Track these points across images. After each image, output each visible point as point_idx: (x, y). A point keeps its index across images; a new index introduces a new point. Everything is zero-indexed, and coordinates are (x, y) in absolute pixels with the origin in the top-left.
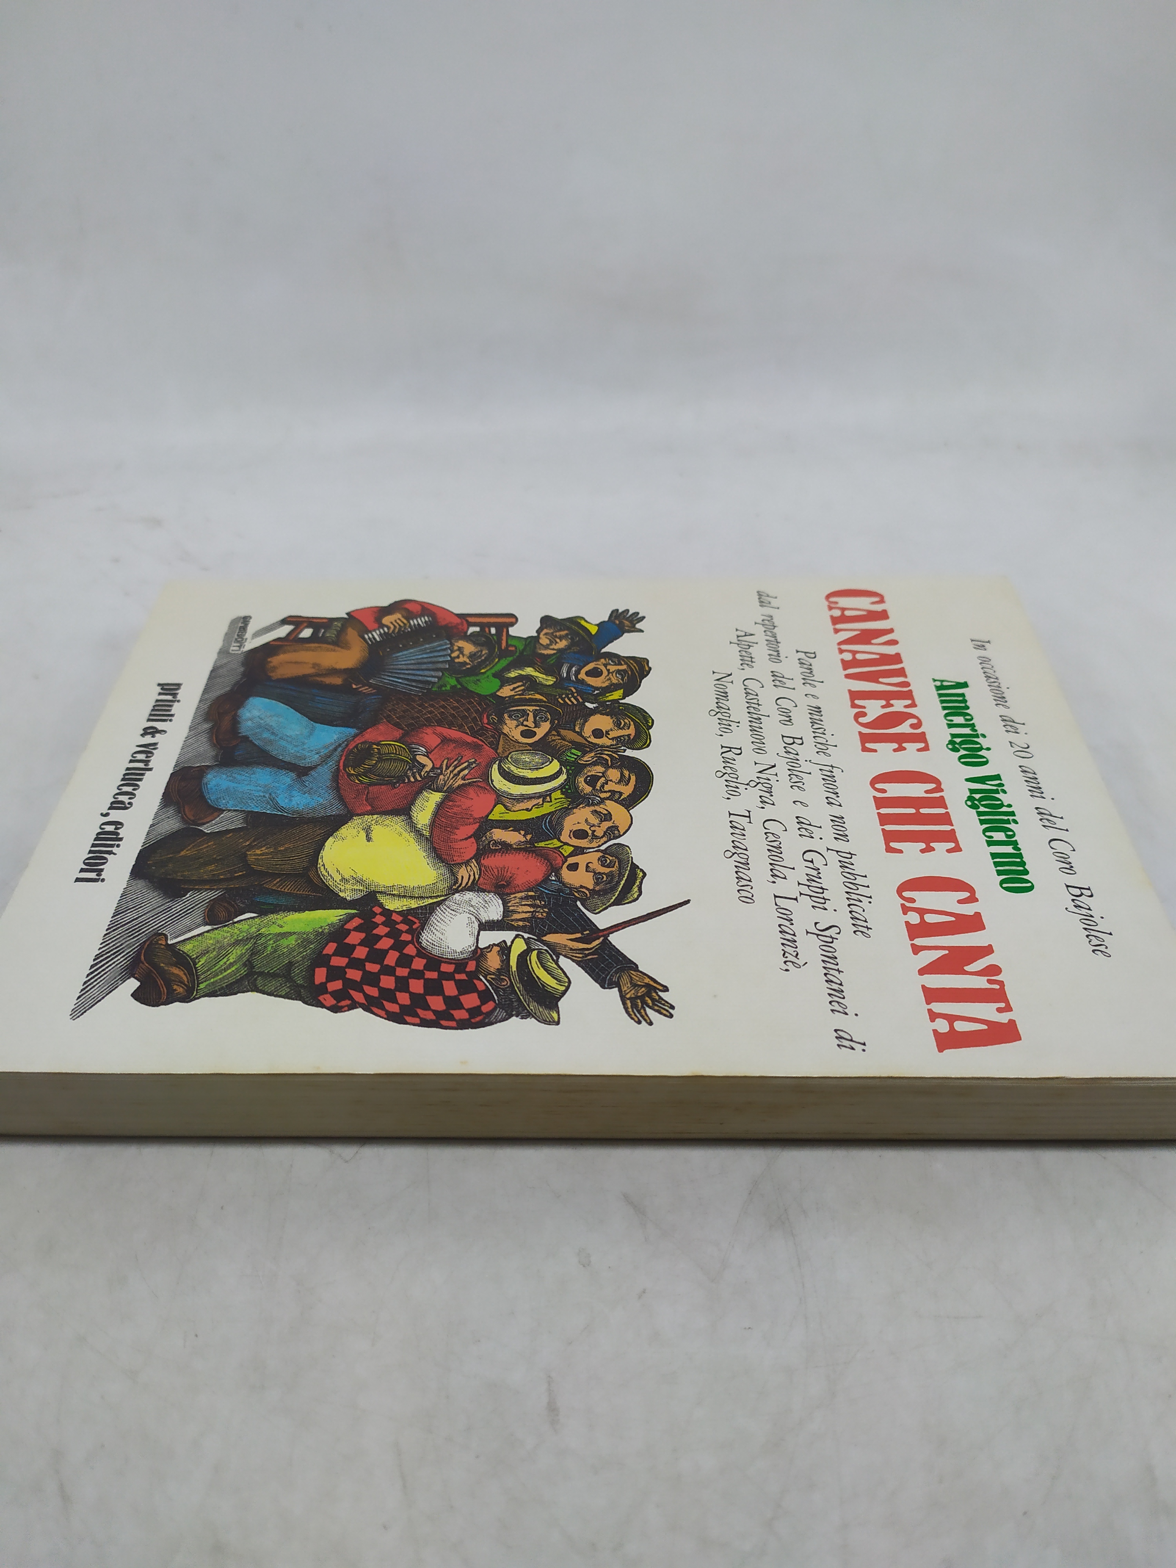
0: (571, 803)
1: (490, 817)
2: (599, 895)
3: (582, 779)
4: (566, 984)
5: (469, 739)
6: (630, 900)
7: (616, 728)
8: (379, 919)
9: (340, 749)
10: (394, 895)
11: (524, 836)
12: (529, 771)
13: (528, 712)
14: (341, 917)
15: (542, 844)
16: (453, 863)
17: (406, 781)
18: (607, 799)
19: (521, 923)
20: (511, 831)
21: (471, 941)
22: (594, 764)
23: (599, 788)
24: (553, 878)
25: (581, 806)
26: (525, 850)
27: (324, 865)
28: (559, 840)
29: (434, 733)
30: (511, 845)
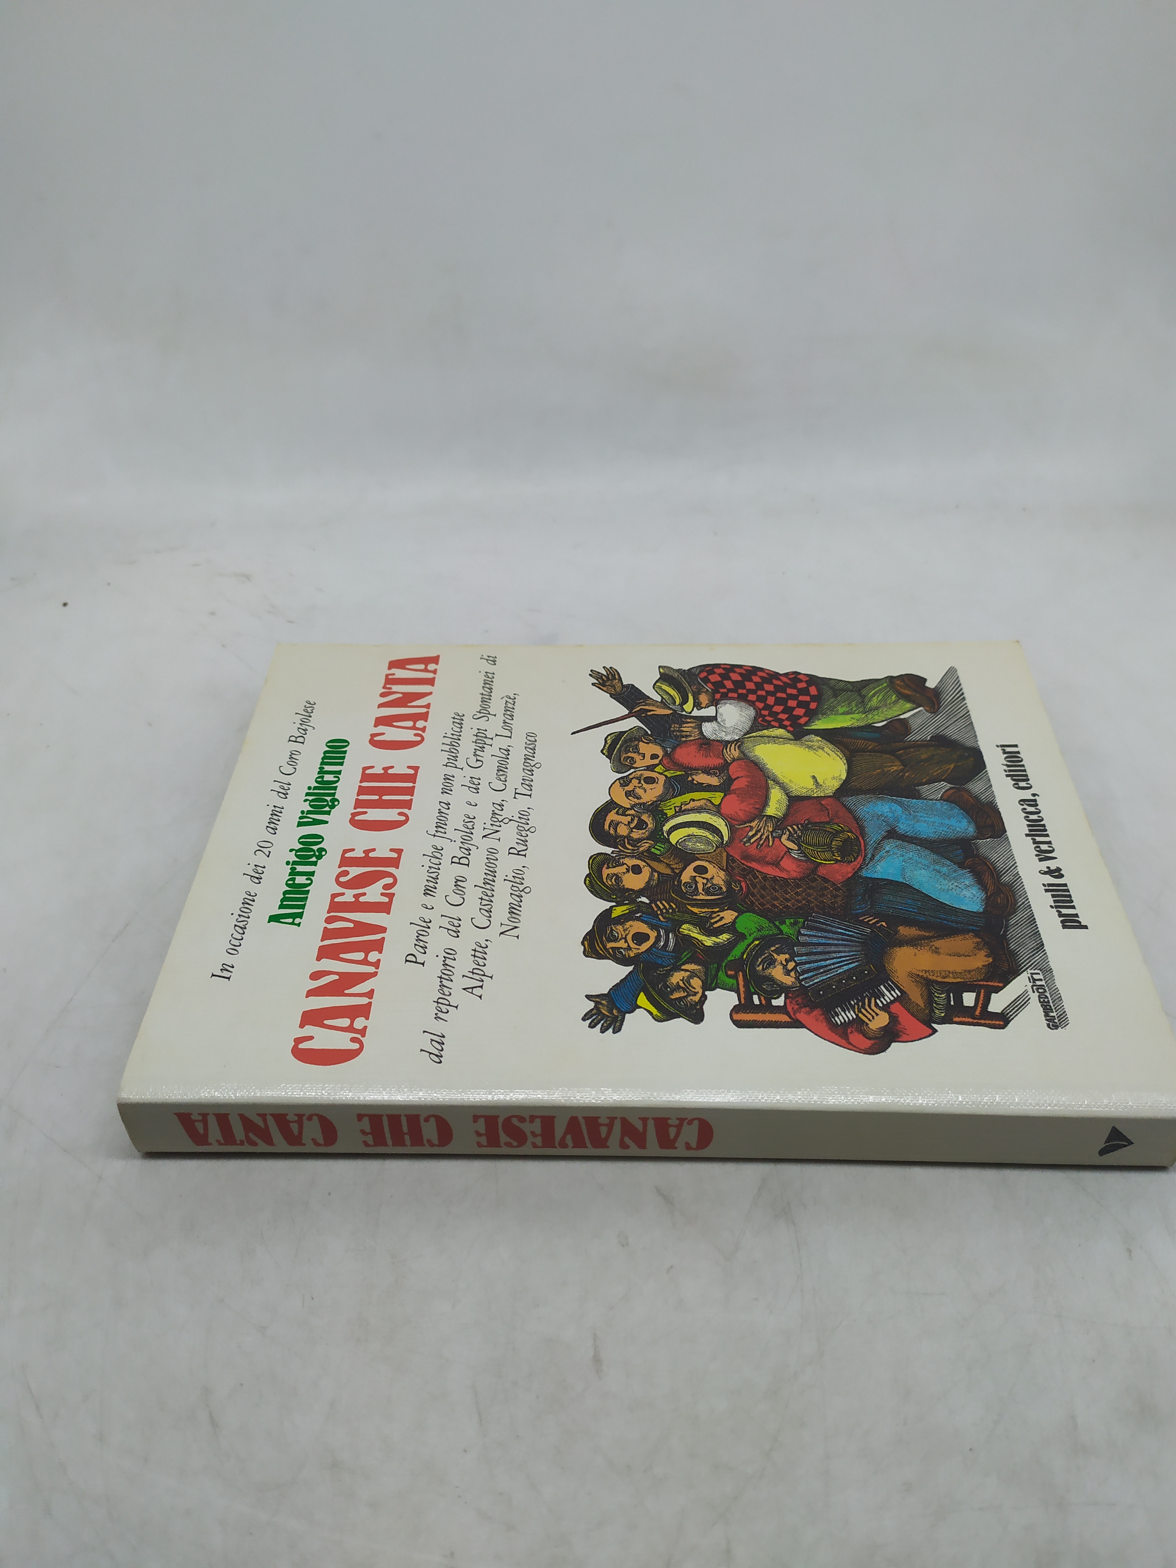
0: (658, 806)
1: (722, 794)
2: (635, 738)
3: (650, 826)
4: (656, 686)
5: (754, 865)
6: (613, 735)
7: (620, 875)
8: (787, 723)
9: (869, 856)
10: (781, 738)
11: (693, 780)
12: (696, 834)
13: (703, 893)
14: (813, 724)
15: (679, 773)
16: (745, 760)
17: (800, 826)
18: (628, 809)
19: (689, 720)
20: (704, 784)
21: (720, 710)
22: (639, 840)
23: (636, 818)
24: (668, 749)
25: (650, 803)
26: (692, 769)
27: (841, 759)
28: (666, 776)
29: (789, 872)
30: (703, 772)
